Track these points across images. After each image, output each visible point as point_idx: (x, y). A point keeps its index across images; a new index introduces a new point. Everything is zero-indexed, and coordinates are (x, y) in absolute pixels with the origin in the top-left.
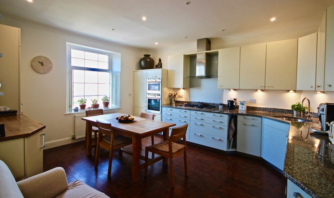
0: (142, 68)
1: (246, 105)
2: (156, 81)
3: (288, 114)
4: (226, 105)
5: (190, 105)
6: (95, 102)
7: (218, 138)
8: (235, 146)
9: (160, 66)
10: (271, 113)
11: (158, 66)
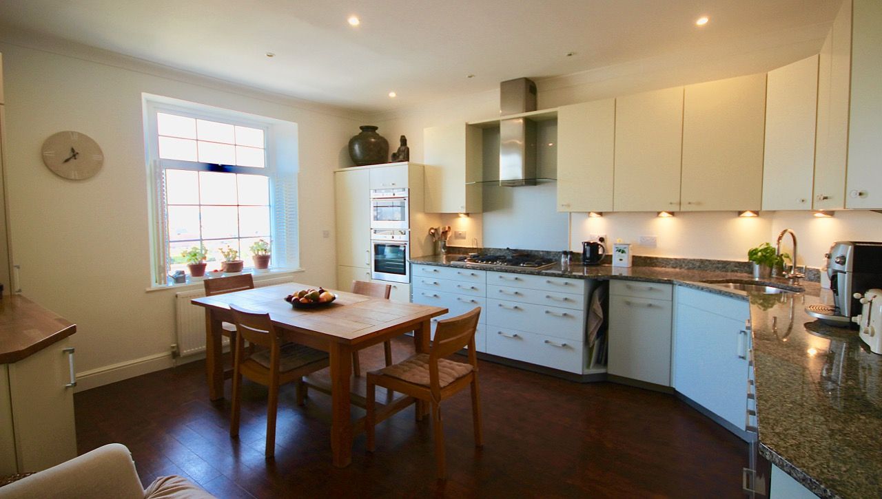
0: (356, 162)
1: (631, 254)
2: (394, 195)
3: (739, 274)
4: (578, 254)
5: (485, 258)
6: (230, 256)
7: (560, 342)
8: (602, 359)
9: (403, 154)
10: (696, 272)
11: (398, 157)
